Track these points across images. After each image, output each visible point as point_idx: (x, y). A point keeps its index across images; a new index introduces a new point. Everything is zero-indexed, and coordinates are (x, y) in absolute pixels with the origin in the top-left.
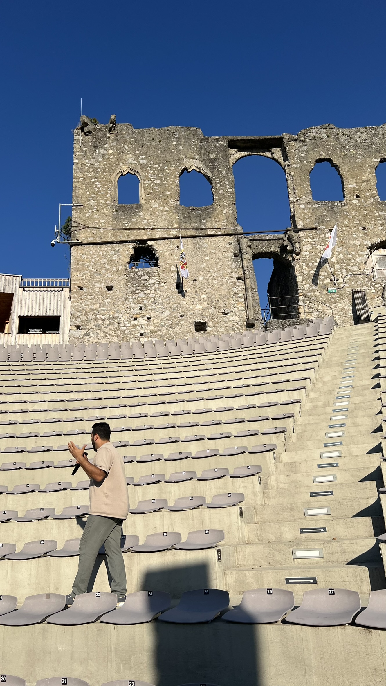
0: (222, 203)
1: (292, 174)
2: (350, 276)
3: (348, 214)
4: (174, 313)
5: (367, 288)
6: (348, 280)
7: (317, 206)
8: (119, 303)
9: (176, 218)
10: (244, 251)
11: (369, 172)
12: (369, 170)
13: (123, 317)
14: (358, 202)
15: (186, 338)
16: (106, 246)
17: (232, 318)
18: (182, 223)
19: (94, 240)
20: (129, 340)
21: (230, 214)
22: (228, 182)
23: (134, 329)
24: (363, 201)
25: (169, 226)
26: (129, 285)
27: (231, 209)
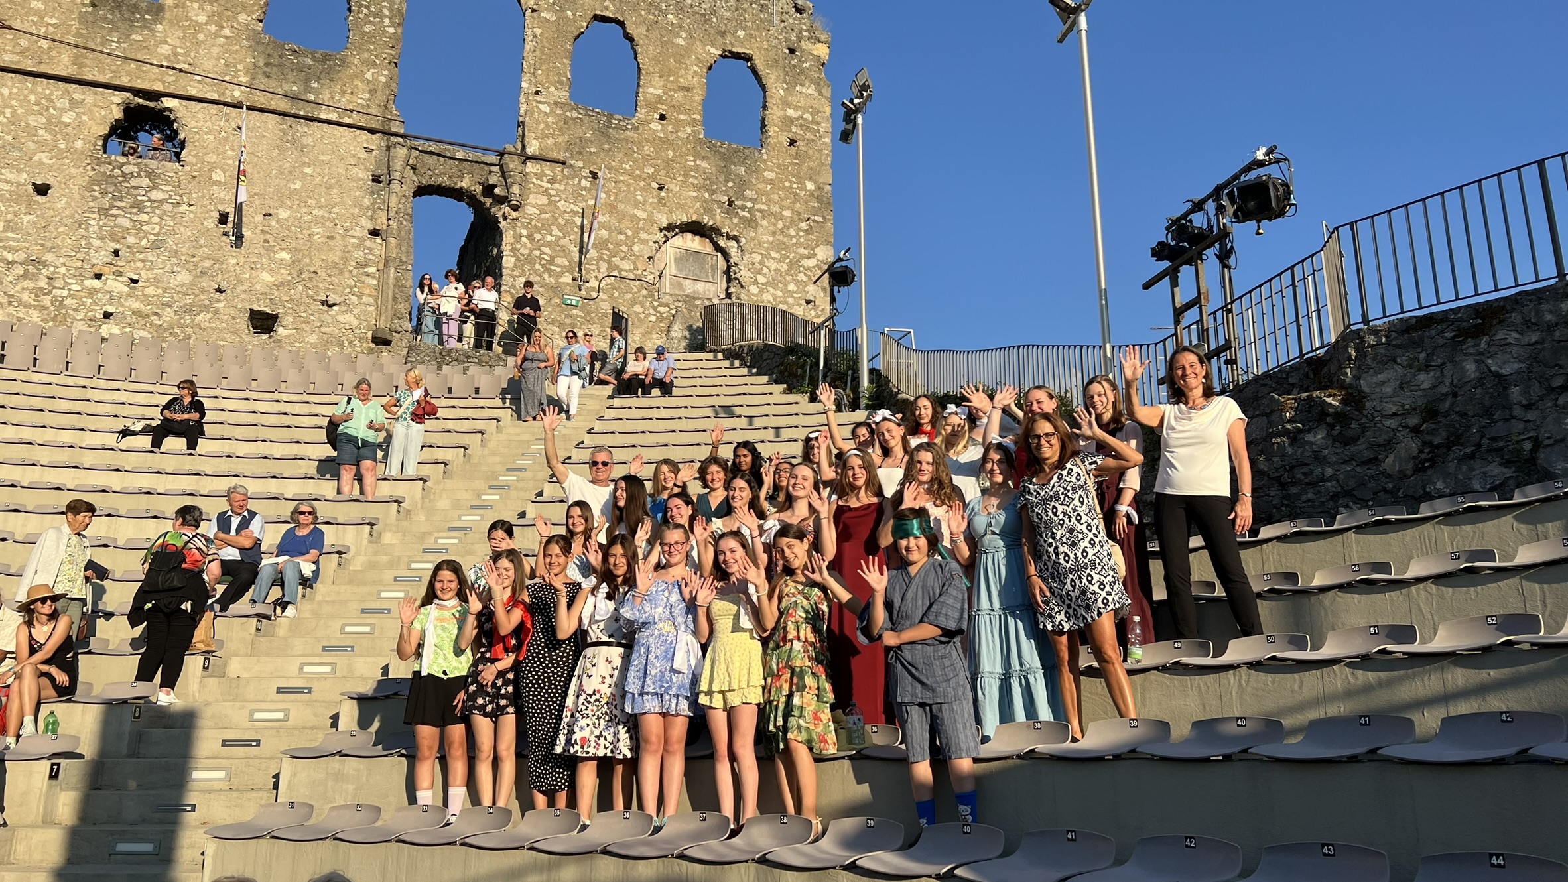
0: (366, 55)
1: (538, 31)
2: (613, 278)
3: (635, 149)
4: (200, 280)
5: (641, 310)
6: (607, 285)
7: (575, 115)
8: (61, 230)
9: (248, 60)
10: (397, 175)
11: (695, 72)
12: (696, 68)
13: (64, 264)
14: (659, 128)
15: (222, 343)
16: (48, 83)
17: (341, 318)
18: (260, 76)
19: (19, 62)
20: (72, 323)
21: (381, 84)
22: (390, 10)
23: (90, 301)
24: (670, 128)
25: (227, 74)
26: (95, 190)
27: (386, 73)
